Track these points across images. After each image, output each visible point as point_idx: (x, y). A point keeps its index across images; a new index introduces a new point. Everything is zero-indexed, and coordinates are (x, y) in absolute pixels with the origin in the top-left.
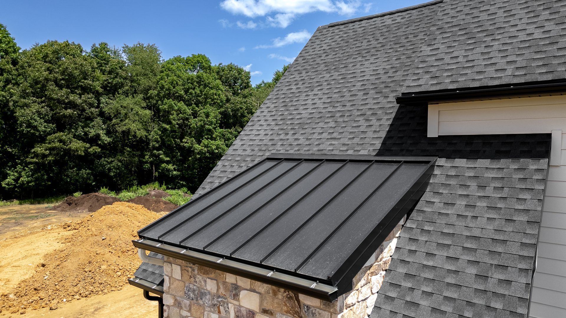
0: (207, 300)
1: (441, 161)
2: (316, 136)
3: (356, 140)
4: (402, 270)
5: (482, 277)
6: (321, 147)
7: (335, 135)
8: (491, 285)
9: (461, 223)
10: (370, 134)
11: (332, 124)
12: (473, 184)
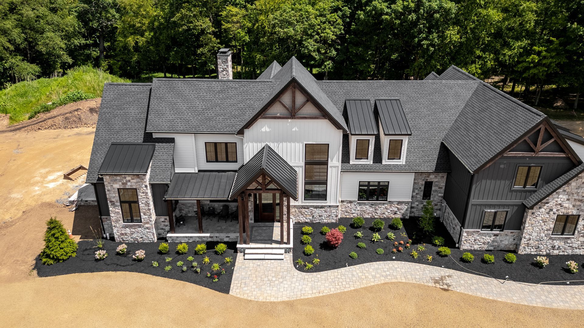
0: (118, 181)
1: (157, 144)
2: (124, 136)
3: (136, 138)
4: (153, 167)
5: (165, 165)
6: (127, 140)
7: (130, 136)
8: (167, 166)
9: (162, 157)
10: (139, 136)
11: (127, 132)
12: (163, 149)
